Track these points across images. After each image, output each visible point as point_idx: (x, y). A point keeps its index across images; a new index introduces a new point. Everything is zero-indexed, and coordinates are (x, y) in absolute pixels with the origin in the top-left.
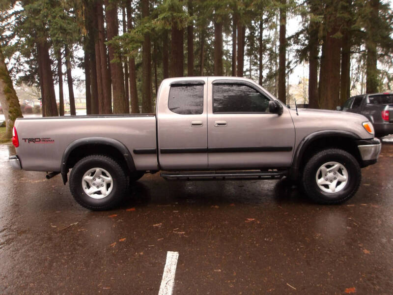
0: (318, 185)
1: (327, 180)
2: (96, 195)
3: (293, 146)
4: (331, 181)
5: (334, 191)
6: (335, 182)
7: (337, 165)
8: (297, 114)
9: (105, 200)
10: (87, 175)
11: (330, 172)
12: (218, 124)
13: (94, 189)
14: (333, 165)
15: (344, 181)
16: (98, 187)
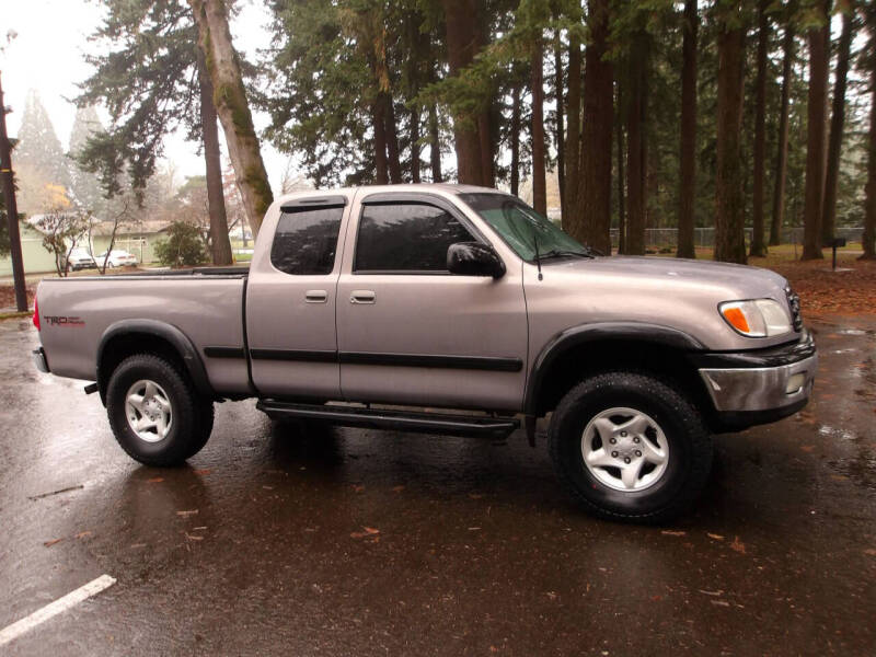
0: (589, 466)
1: (615, 455)
2: (150, 433)
3: (524, 359)
4: (628, 460)
5: (631, 487)
6: (637, 464)
7: (640, 418)
8: (540, 277)
9: (164, 445)
10: (133, 393)
11: (623, 433)
12: (358, 298)
13: (146, 422)
14: (631, 417)
15: (660, 463)
16: (153, 418)
